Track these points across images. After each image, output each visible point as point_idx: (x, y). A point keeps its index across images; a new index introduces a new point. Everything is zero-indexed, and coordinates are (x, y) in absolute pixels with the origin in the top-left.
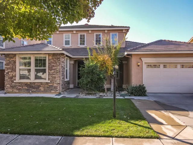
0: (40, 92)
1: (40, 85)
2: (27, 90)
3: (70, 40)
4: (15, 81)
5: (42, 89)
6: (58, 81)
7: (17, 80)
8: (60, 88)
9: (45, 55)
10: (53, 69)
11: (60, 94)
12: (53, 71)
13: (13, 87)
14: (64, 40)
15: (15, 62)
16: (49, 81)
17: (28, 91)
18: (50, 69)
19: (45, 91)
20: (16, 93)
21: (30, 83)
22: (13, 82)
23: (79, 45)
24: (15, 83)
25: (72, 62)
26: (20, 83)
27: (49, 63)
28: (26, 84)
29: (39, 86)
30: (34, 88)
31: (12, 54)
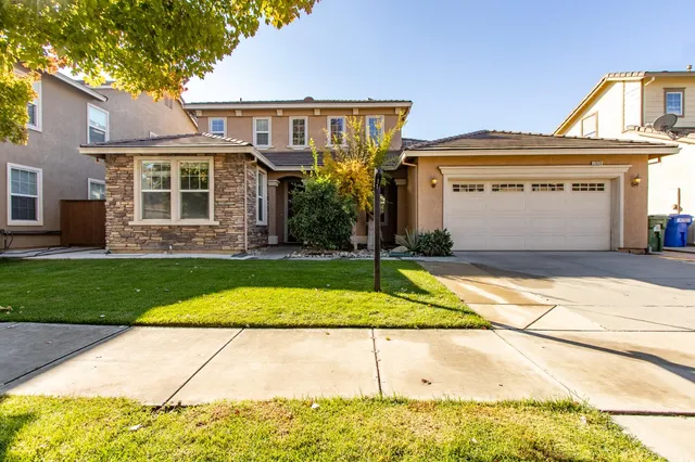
0: (194, 248)
1: (194, 232)
2: (162, 244)
3: (269, 132)
4: (130, 223)
5: (199, 241)
6: (239, 223)
7: (137, 219)
8: (243, 241)
9: (207, 158)
10: (226, 194)
11: (243, 253)
12: (225, 198)
13: (127, 237)
14: (255, 132)
15: (130, 176)
16: (217, 223)
17: (164, 247)
18: (219, 192)
19: (206, 248)
20: (134, 251)
21: (170, 227)
22: (125, 224)
23: (291, 145)
24: (132, 227)
25: (275, 183)
26: (143, 227)
27: (215, 179)
28: (161, 231)
29: (192, 235)
30: (179, 239)
31: (124, 155)
